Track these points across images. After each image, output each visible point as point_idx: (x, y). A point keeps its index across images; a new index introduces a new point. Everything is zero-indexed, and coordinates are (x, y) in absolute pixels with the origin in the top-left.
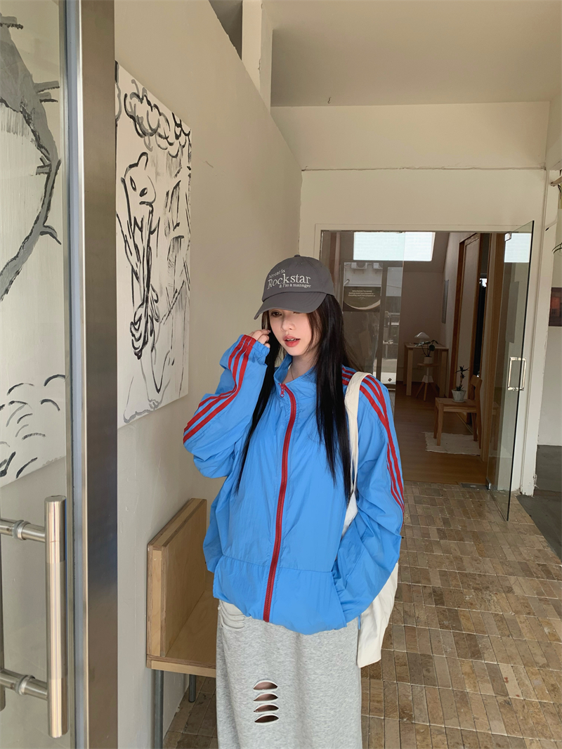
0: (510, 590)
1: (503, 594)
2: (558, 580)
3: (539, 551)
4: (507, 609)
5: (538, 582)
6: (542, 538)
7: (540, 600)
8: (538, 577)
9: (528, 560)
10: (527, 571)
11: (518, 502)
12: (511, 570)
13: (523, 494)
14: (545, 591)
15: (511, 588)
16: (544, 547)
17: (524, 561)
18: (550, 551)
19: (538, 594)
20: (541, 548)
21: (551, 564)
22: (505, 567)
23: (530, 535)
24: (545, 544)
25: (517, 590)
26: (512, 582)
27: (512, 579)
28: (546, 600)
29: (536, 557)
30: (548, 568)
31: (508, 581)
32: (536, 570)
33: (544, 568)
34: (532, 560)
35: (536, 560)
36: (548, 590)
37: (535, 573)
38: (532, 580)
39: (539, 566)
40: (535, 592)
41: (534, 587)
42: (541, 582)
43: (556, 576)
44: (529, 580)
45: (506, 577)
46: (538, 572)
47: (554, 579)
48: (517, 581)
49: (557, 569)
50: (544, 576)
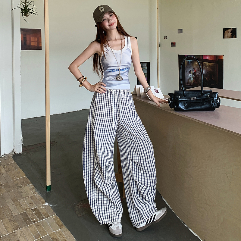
2: (46, 217)
3: (32, 197)
5: (34, 226)
8: (34, 222)
9: (26, 210)
10: (27, 220)
12: (17, 224)
13: (16, 153)
14: (40, 232)
16: (34, 193)
17: (24, 211)
18: (38, 196)
19: (36, 237)
21: (40, 205)
22: (12, 223)
23: (24, 186)
24: (34, 190)
27: (18, 232)
28: (41, 240)
29: (30, 204)
30: (38, 210)
31: (16, 236)
32: (32, 216)
33: (37, 211)
34: (29, 208)
35: (31, 206)
36: (41, 230)
37: (32, 219)
38: (31, 226)
39: (33, 211)
40: (34, 236)
41: (33, 232)
42: (36, 225)
43: (44, 215)
44: (29, 227)
45: (14, 232)
46: (34, 216)
47: (43, 218)
48: (22, 233)
49: (43, 209)
50: (37, 219)
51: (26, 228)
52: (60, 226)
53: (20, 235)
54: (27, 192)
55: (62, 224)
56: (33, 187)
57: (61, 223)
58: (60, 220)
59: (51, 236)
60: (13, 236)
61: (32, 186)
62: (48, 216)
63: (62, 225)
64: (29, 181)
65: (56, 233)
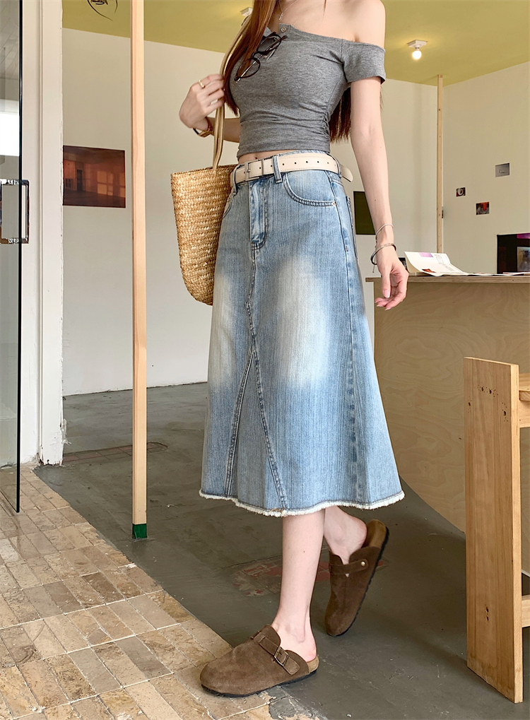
0: (30, 653)
1: (14, 669)
2: (128, 596)
3: (84, 550)
4: (24, 702)
5: (88, 614)
6: (86, 527)
7: (99, 651)
8: (87, 605)
9: (63, 577)
10: (64, 599)
11: (36, 478)
12: (29, 609)
13: (45, 463)
14: (107, 628)
15: (33, 646)
16: (92, 541)
17: (57, 580)
18: (104, 547)
19: (92, 640)
20: (87, 544)
21: (110, 568)
22: (15, 607)
23: (63, 527)
24: (93, 535)
25: (47, 649)
26: (33, 634)
27: (33, 627)
28: (112, 647)
29: (79, 564)
30: (104, 579)
31: (24, 635)
32: (84, 591)
33: (98, 581)
34: (73, 573)
35: (80, 570)
36: (111, 623)
37: (81, 598)
38: (77, 614)
39: (88, 581)
40: (85, 638)
41: (84, 629)
42: (95, 613)
43: (122, 591)
44: (71, 615)
45: (19, 627)
46: (88, 593)
47: (119, 597)
48: (45, 628)
49: (122, 576)
50: (100, 598)
51: (59, 618)
52: (179, 617)
53: (36, 634)
54: (71, 537)
55: (183, 612)
56: (89, 528)
57: (180, 610)
58: (176, 603)
59: (147, 640)
60: (14, 634)
61: (86, 526)
62: (137, 594)
63: (186, 615)
64: (80, 517)
65: (164, 633)
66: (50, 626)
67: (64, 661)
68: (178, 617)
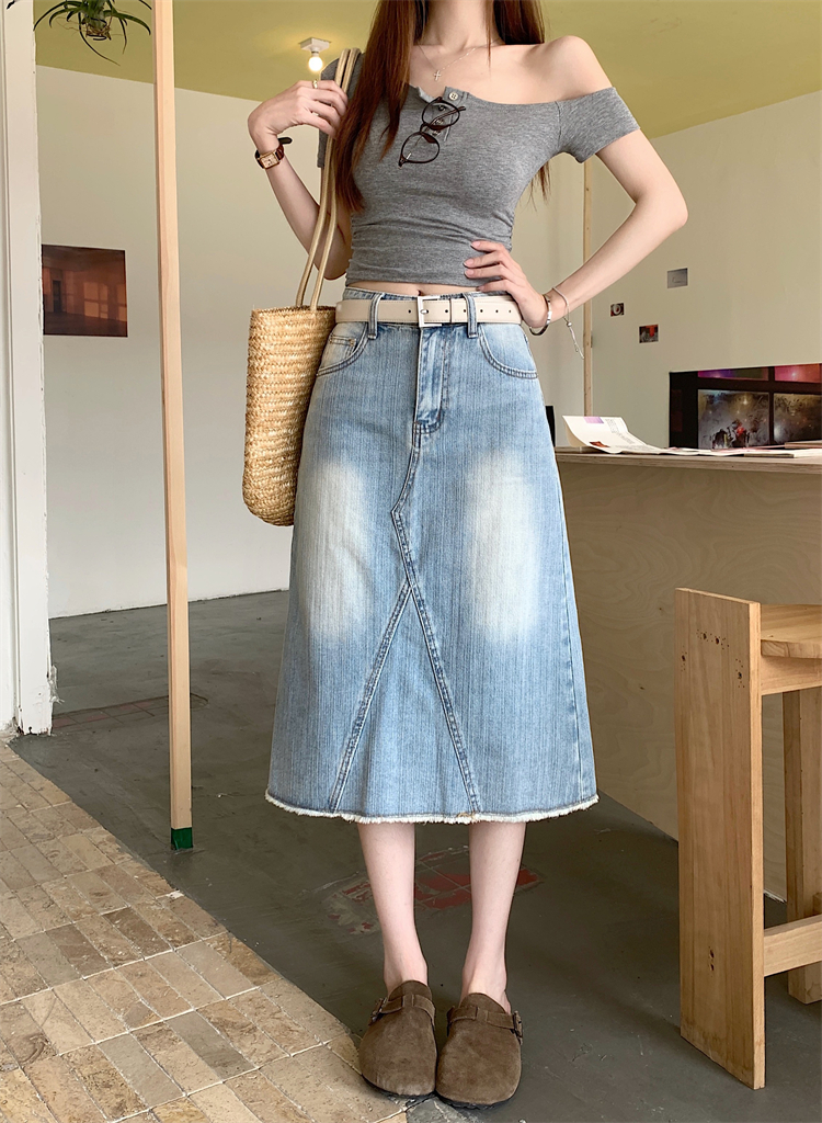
0: (39, 1045)
1: (19, 1072)
2: (176, 943)
3: (101, 872)
5: (120, 976)
6: (99, 834)
7: (143, 1038)
8: (116, 962)
9: (77, 916)
10: (78, 952)
11: (15, 757)
12: (29, 972)
13: (26, 731)
14: (151, 999)
15: (42, 1035)
17: (66, 923)
18: (131, 866)
19: (131, 1021)
20: (105, 862)
21: (143, 899)
22: (7, 970)
23: (65, 835)
24: (113, 848)
25: (63, 1038)
26: (40, 1014)
27: (39, 1001)
28: (162, 1030)
29: (97, 894)
30: (137, 917)
31: (26, 1017)
32: (109, 939)
33: (129, 922)
34: (88, 909)
35: (99, 904)
36: (157, 993)
37: (106, 950)
38: (102, 977)
39: (112, 921)
40: (120, 1017)
41: (116, 1002)
42: (131, 975)
43: (167, 935)
44: (94, 980)
45: (18, 1003)
46: (115, 941)
47: (164, 947)
48: (58, 1003)
49: (163, 911)
50: (135, 949)
51: (76, 985)
52: (256, 977)
53: (44, 1014)
54: (78, 852)
55: (260, 966)
57: (257, 963)
58: (250, 953)
59: (214, 1016)
60: (10, 1017)
62: (189, 939)
63: (266, 972)
64: (88, 818)
65: (237, 1003)
66: (63, 999)
67: (92, 1056)
68: (254, 975)
